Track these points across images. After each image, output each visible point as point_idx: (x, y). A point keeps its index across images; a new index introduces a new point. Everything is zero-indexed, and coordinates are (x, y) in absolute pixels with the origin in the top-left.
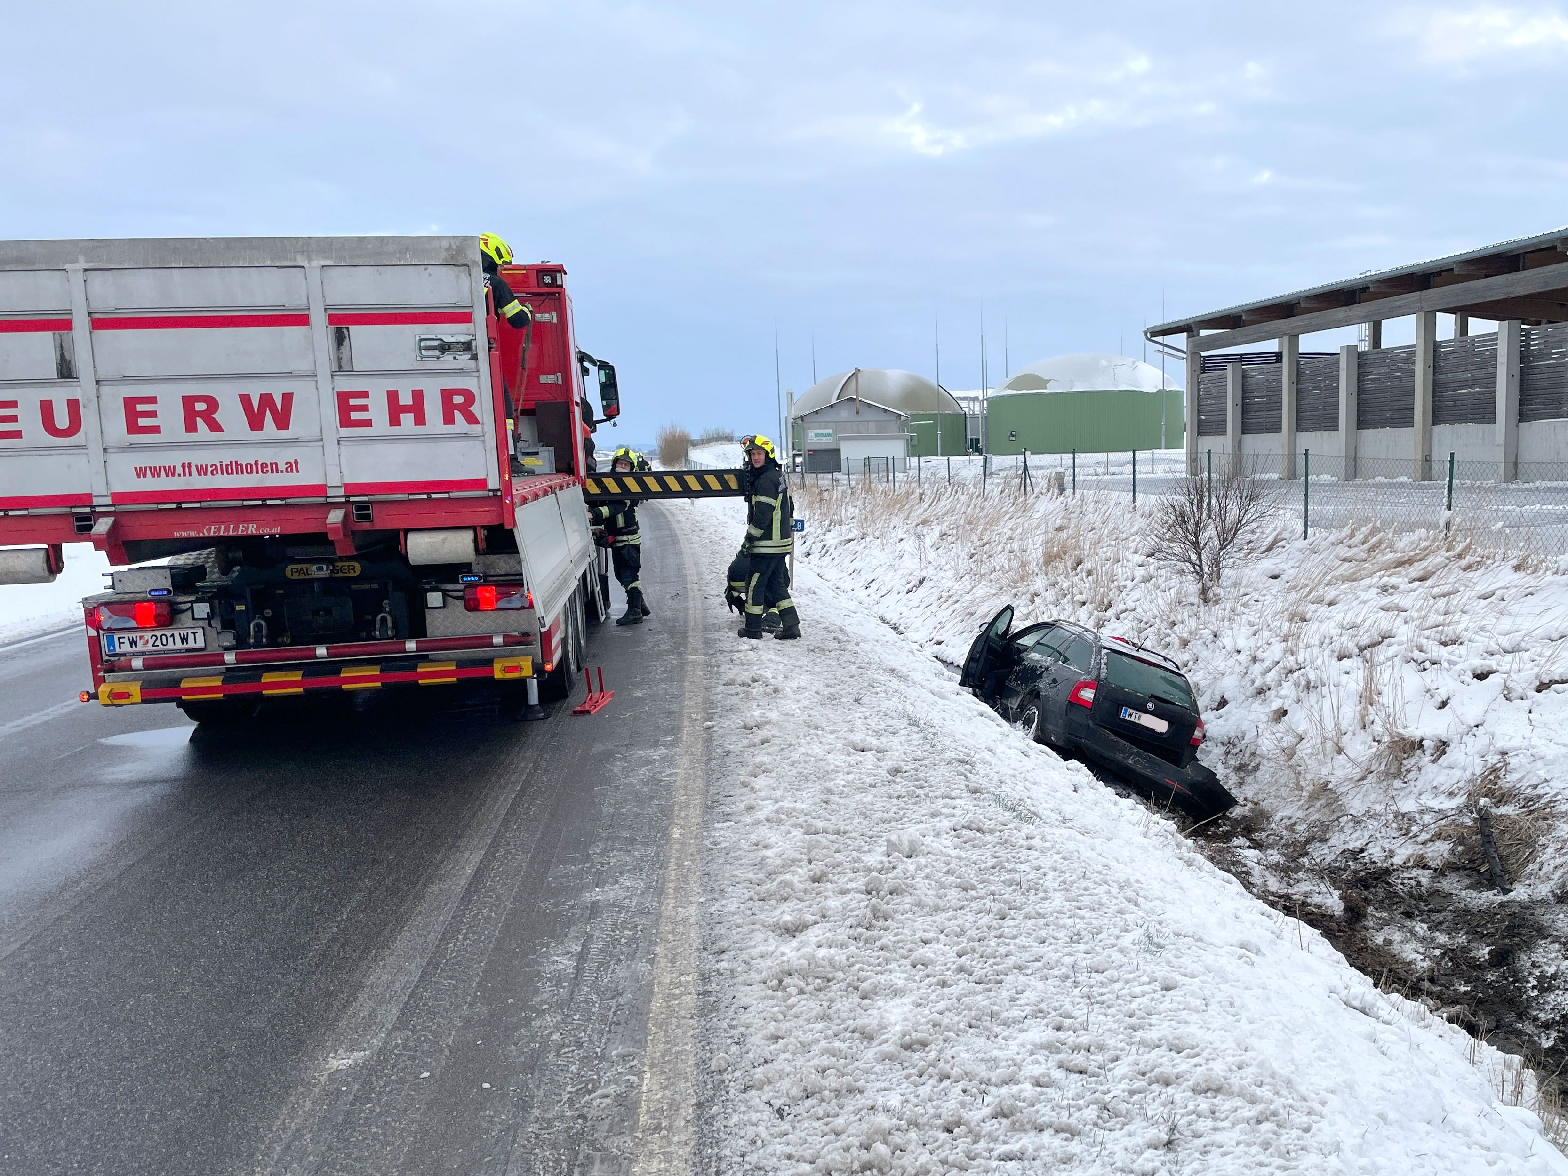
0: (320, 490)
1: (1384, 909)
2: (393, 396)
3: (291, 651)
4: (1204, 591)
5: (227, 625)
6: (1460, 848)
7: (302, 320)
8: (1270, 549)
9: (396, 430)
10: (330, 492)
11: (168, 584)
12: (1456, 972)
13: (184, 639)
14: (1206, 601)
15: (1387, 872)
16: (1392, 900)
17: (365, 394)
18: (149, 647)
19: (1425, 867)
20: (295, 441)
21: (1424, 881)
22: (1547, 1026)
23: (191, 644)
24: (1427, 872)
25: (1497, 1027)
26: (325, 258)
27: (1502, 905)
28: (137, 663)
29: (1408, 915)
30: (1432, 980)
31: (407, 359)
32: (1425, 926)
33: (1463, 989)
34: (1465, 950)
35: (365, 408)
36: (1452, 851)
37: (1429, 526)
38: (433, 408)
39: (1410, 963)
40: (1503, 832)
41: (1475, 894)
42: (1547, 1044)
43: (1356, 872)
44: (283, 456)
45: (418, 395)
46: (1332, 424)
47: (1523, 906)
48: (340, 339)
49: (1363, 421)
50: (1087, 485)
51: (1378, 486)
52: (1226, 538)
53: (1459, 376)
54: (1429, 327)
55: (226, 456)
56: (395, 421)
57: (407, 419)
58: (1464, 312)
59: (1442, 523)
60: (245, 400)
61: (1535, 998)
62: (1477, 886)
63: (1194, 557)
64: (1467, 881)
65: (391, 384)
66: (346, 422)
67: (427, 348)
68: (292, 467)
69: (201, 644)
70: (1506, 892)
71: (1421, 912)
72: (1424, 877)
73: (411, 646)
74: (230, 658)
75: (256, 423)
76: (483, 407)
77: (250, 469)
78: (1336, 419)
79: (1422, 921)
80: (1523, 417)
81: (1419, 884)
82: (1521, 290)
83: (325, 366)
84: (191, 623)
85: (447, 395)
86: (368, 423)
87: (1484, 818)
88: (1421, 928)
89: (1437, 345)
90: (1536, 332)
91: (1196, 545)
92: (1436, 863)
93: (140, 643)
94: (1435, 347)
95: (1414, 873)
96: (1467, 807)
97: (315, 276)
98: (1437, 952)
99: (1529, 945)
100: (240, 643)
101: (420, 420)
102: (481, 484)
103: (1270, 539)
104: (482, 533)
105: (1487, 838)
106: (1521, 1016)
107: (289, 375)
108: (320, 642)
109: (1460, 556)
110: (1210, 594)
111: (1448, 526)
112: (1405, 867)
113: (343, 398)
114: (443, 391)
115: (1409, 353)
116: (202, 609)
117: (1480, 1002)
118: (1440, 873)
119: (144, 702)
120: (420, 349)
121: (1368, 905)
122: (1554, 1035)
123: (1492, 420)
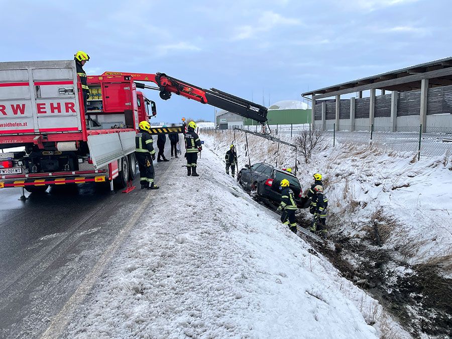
0: (32, 130)
1: (347, 249)
2: (52, 105)
3: (43, 174)
4: (307, 160)
5: (27, 167)
6: (369, 233)
7: (27, 84)
8: (325, 149)
9: (53, 114)
10: (35, 131)
11: (13, 157)
12: (365, 269)
13: (16, 171)
14: (307, 163)
15: (348, 239)
16: (349, 247)
17: (44, 104)
18: (8, 173)
19: (359, 238)
20: (26, 117)
21: (358, 242)
22: (390, 287)
23: (18, 172)
24: (359, 239)
25: (376, 286)
26: (33, 67)
27: (379, 250)
28: (3, 177)
29: (353, 251)
30: (358, 271)
31: (56, 95)
32: (358, 255)
33: (367, 274)
34: (368, 263)
35: (44, 108)
36: (366, 234)
37: (366, 143)
38: (63, 108)
39: (352, 266)
40: (381, 229)
41: (372, 246)
42: (390, 292)
43: (340, 238)
44: (22, 121)
45: (59, 104)
46: (348, 117)
47: (385, 251)
48: (37, 89)
49: (356, 117)
50: (280, 132)
51: (360, 133)
52: (312, 147)
53: (381, 105)
54: (374, 92)
55: (7, 122)
56: (53, 112)
57: (56, 111)
58: (384, 89)
59: (369, 143)
60: (12, 106)
61: (387, 278)
62: (373, 244)
63: (304, 151)
64: (370, 243)
65: (51, 101)
66: (39, 112)
67: (61, 91)
68: (25, 124)
69: (21, 172)
70: (381, 246)
71: (357, 251)
72: (359, 241)
73: (74, 173)
74: (27, 176)
75: (15, 113)
76: (77, 107)
77: (13, 125)
78: (349, 116)
79: (357, 253)
80: (398, 115)
81: (357, 242)
82: (397, 83)
83: (33, 97)
84: (18, 167)
85: (67, 104)
86: (45, 112)
87: (376, 225)
88: (356, 255)
89: (376, 97)
90: (402, 94)
91: (305, 148)
92: (362, 237)
93: (5, 172)
94: (375, 98)
95: (356, 239)
96: (371, 221)
97: (30, 72)
98: (360, 263)
99: (386, 263)
100: (30, 172)
101: (59, 111)
102: (76, 129)
103: (325, 147)
104: (79, 142)
105: (376, 231)
106: (383, 284)
107: (24, 99)
108: (50, 172)
109: (374, 152)
110: (308, 161)
111: (371, 143)
112: (353, 237)
113: (38, 105)
114: (66, 103)
115: (368, 99)
116: (20, 163)
117: (371, 278)
118: (363, 240)
119: (5, 187)
120: (59, 91)
121: (343, 248)
122: (392, 290)
123: (390, 116)
